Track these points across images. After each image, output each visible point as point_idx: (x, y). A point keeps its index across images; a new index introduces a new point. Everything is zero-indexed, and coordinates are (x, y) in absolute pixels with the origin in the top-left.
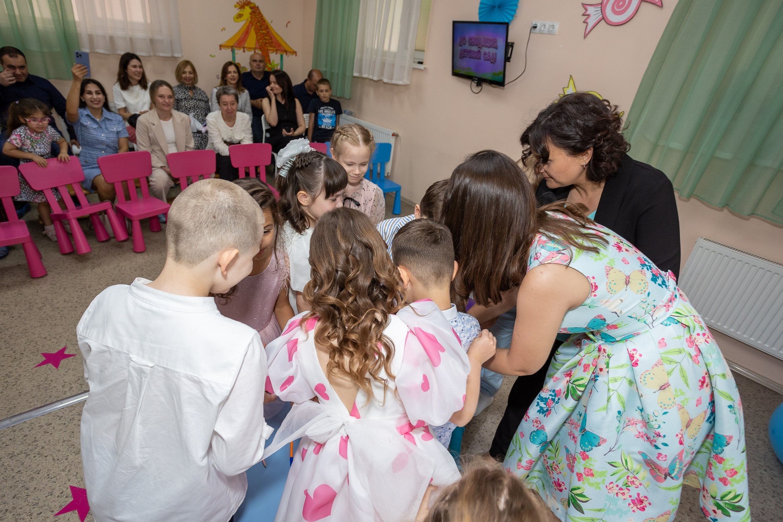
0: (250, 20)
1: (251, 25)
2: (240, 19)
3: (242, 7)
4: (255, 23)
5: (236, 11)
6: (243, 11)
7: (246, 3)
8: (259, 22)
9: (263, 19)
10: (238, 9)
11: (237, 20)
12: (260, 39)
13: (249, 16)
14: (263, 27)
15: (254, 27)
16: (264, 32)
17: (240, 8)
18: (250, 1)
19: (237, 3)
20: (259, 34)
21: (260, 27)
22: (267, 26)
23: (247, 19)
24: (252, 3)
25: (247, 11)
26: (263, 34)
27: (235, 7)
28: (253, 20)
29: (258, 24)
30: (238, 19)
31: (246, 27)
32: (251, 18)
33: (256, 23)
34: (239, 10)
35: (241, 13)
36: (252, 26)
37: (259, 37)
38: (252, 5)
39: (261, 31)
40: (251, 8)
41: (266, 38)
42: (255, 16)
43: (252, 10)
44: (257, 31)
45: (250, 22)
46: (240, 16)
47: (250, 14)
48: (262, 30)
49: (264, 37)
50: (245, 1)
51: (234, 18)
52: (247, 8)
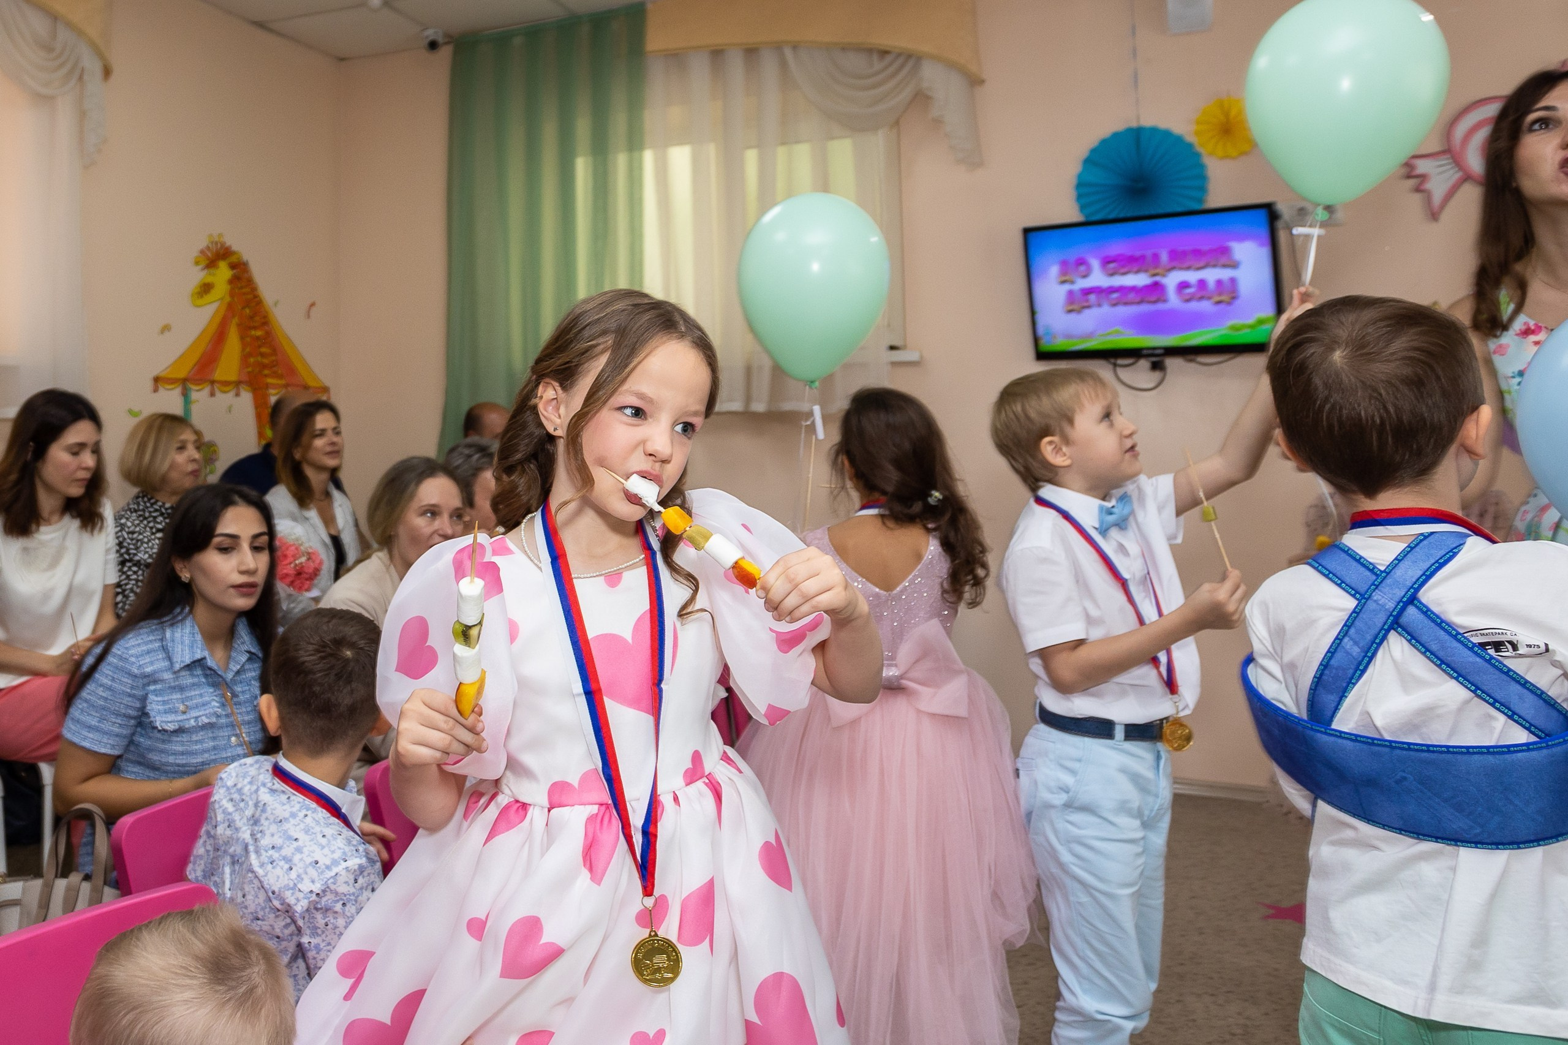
0: (227, 298)
1: (230, 314)
2: (208, 298)
3: (211, 263)
4: (239, 308)
5: (198, 275)
6: (214, 275)
7: (222, 252)
8: (247, 305)
9: (256, 296)
10: (203, 269)
11: (200, 302)
12: (250, 355)
13: (229, 287)
14: (257, 318)
15: (235, 321)
16: (259, 333)
17: (207, 267)
18: (228, 247)
19: (202, 253)
20: (248, 339)
21: (251, 318)
22: (265, 317)
23: (222, 299)
24: (232, 252)
25: (223, 273)
26: (258, 338)
27: (197, 263)
28: (236, 299)
29: (246, 310)
30: (202, 297)
31: (218, 320)
32: (232, 294)
33: (243, 308)
34: (206, 271)
35: (209, 279)
36: (233, 316)
37: (248, 350)
38: (233, 258)
39: (253, 332)
40: (233, 266)
41: (263, 350)
42: (241, 289)
43: (235, 271)
44: (244, 330)
45: (229, 305)
46: (206, 288)
47: (229, 282)
48: (255, 328)
49: (260, 347)
50: (219, 245)
51: (192, 295)
52: (223, 265)
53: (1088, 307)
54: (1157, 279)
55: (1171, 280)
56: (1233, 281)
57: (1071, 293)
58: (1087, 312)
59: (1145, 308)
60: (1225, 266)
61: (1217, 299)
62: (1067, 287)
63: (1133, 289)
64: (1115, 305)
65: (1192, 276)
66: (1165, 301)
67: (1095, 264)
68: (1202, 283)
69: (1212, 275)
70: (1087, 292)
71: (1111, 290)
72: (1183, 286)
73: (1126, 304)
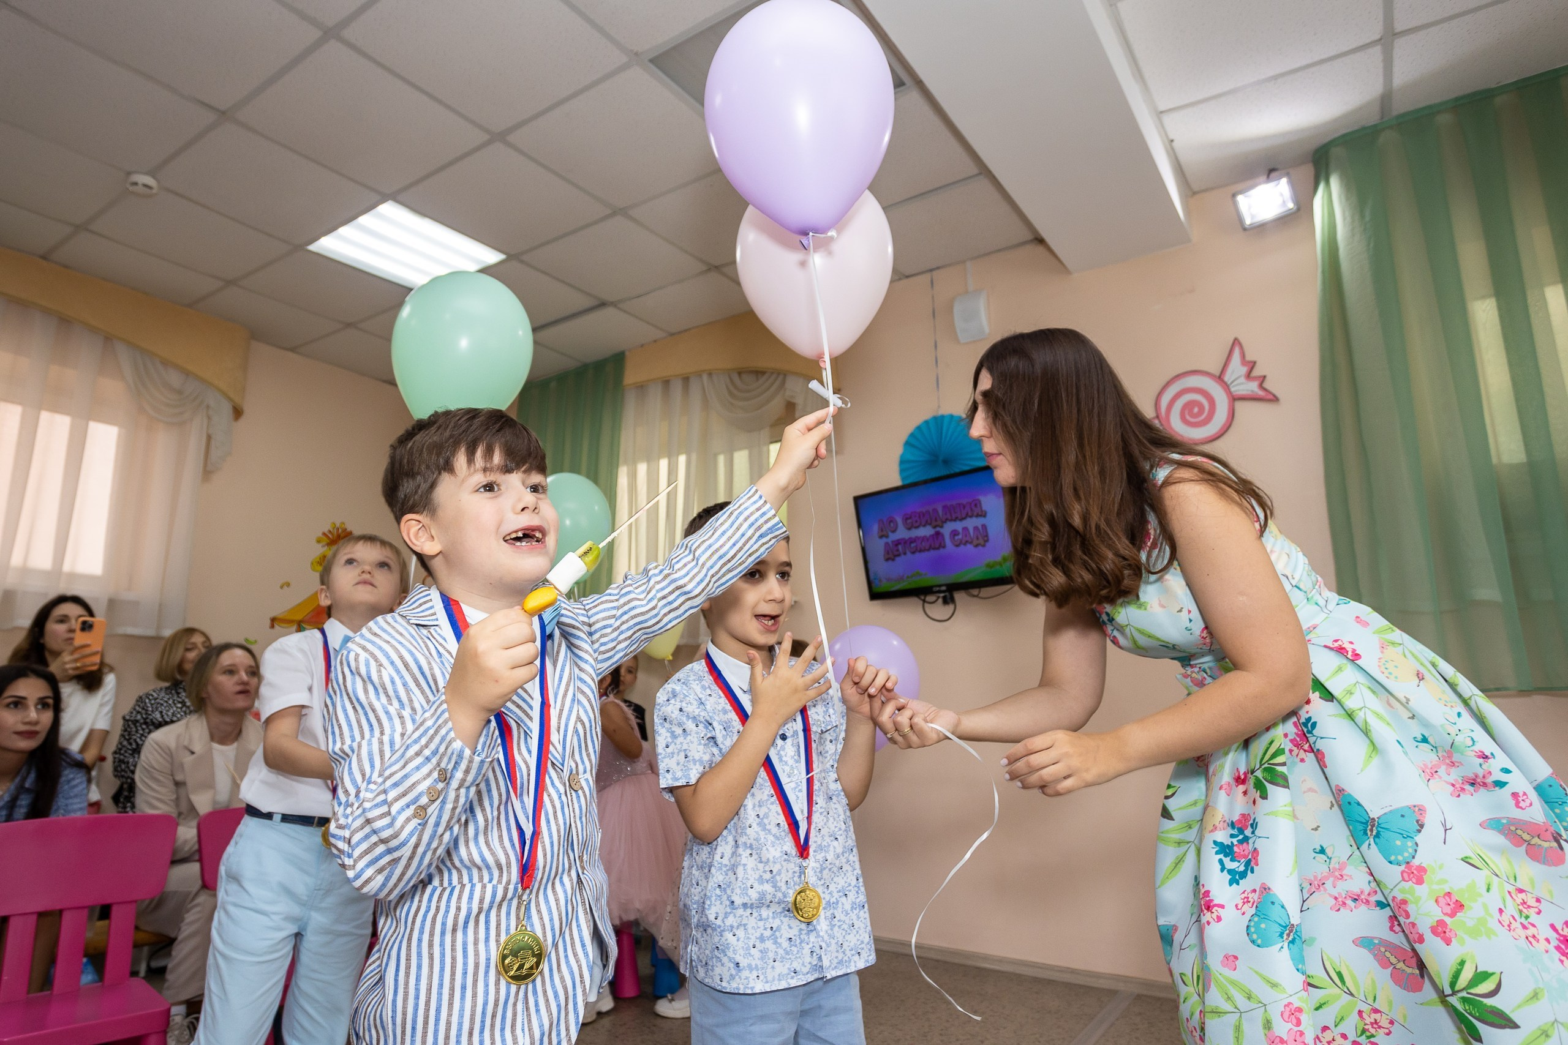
53: (899, 555)
54: (938, 529)
55: (947, 529)
56: (984, 526)
57: (887, 544)
58: (897, 559)
59: (933, 553)
60: (978, 516)
61: (975, 542)
62: (884, 540)
63: (924, 539)
64: (913, 553)
65: (958, 526)
66: (944, 547)
67: (899, 521)
68: (965, 529)
69: (971, 523)
70: (897, 543)
71: (912, 540)
72: (954, 533)
73: (921, 551)
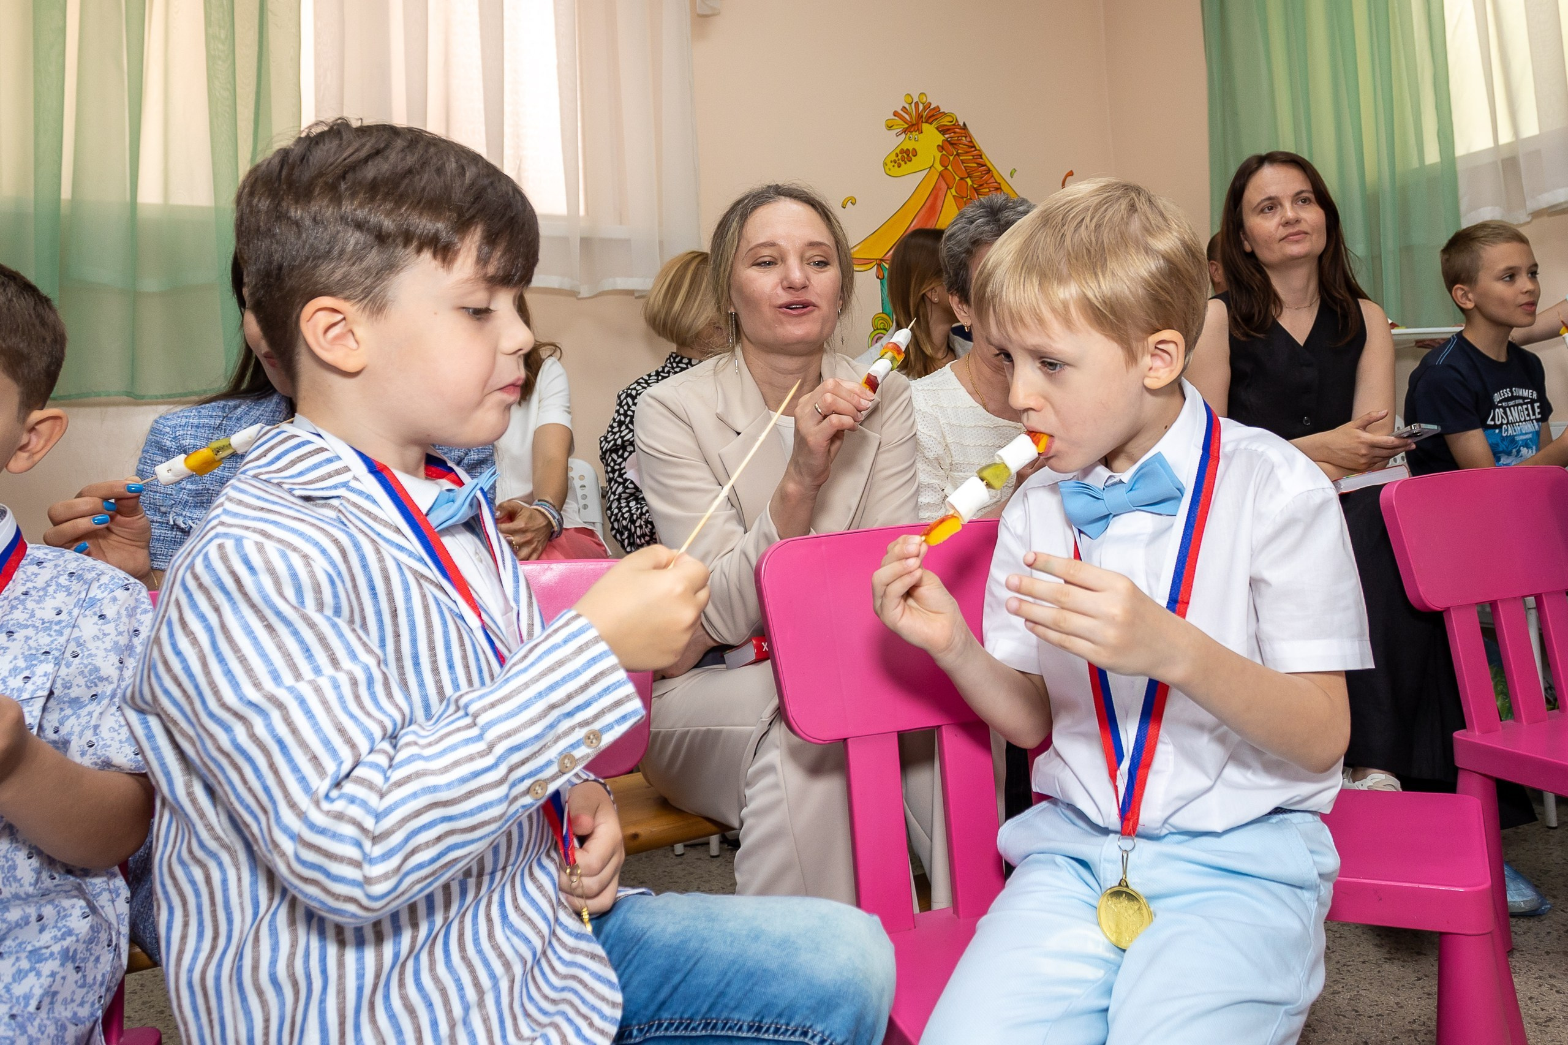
0: (941, 168)
1: (944, 186)
2: (906, 167)
3: (913, 127)
4: (957, 178)
5: (894, 141)
6: (916, 140)
7: (925, 113)
8: (969, 176)
9: (985, 165)
10: (899, 135)
11: (896, 171)
13: (937, 156)
15: (953, 190)
17: (905, 131)
18: (937, 108)
19: (896, 114)
21: (975, 189)
23: (931, 167)
24: (945, 114)
25: (930, 138)
27: (890, 128)
28: (949, 167)
29: (968, 180)
30: (899, 166)
31: (927, 191)
32: (944, 163)
33: (962, 179)
34: (904, 135)
35: (909, 145)
36: (949, 188)
38: (945, 121)
40: (943, 130)
42: (958, 155)
43: (947, 136)
45: (941, 174)
46: (907, 155)
47: (941, 148)
50: (921, 107)
51: (885, 164)
52: (929, 130)
